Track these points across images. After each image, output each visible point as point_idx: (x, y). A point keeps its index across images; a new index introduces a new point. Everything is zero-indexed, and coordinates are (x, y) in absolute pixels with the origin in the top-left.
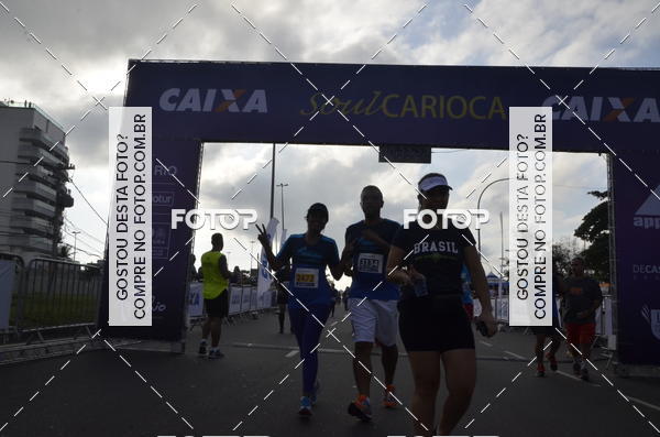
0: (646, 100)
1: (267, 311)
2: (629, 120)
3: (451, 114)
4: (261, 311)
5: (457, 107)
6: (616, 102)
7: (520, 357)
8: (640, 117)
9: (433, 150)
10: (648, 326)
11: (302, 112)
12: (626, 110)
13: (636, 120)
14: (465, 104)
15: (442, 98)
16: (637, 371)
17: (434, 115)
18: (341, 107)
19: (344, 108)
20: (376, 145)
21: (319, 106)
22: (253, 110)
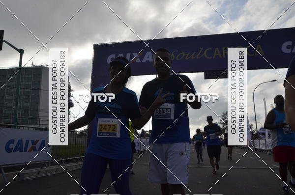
18: (185, 56)
19: (187, 56)
20: (203, 72)
21: (176, 57)
22: (147, 61)
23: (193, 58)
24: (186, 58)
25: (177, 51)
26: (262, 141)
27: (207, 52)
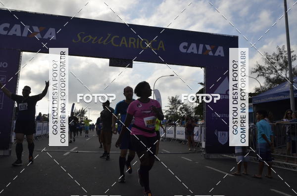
0: (219, 47)
2: (213, 55)
3: (142, 46)
7: (168, 152)
8: (217, 54)
10: (217, 138)
11: (73, 41)
12: (212, 51)
13: (215, 55)
14: (148, 43)
15: (138, 39)
16: (213, 156)
17: (135, 47)
19: (94, 40)
20: (108, 58)
21: (82, 39)
23: (99, 43)
24: (93, 42)
25: (84, 33)
27: (115, 39)
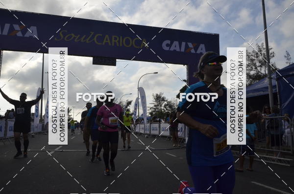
0: (201, 45)
1: (39, 133)
2: (194, 52)
3: (125, 45)
4: (36, 134)
5: (128, 42)
6: (190, 45)
8: (199, 51)
9: (117, 60)
11: (56, 39)
13: (197, 52)
14: (131, 41)
15: (121, 37)
18: (75, 38)
19: (76, 39)
20: (91, 57)
22: (30, 36)
23: (82, 41)
24: (76, 41)
25: (66, 31)
26: (142, 126)
27: (98, 37)
